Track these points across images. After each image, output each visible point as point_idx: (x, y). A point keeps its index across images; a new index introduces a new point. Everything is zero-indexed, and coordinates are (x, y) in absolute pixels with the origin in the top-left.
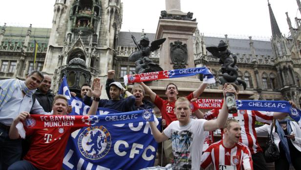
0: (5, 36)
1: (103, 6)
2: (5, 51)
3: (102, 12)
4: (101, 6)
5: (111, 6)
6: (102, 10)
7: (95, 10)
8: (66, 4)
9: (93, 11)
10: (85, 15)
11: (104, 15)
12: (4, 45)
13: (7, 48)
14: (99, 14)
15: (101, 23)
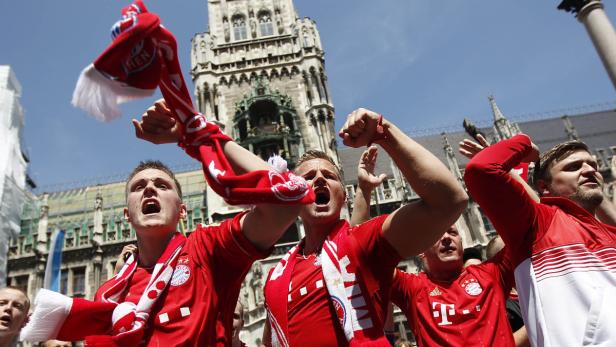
0: (106, 209)
1: (297, 109)
2: (115, 242)
3: (299, 123)
4: (294, 111)
5: (316, 107)
6: (297, 118)
7: (285, 123)
8: (221, 122)
9: (282, 124)
10: (269, 137)
11: (305, 127)
12: (108, 230)
13: (116, 236)
14: (296, 128)
15: (305, 146)
